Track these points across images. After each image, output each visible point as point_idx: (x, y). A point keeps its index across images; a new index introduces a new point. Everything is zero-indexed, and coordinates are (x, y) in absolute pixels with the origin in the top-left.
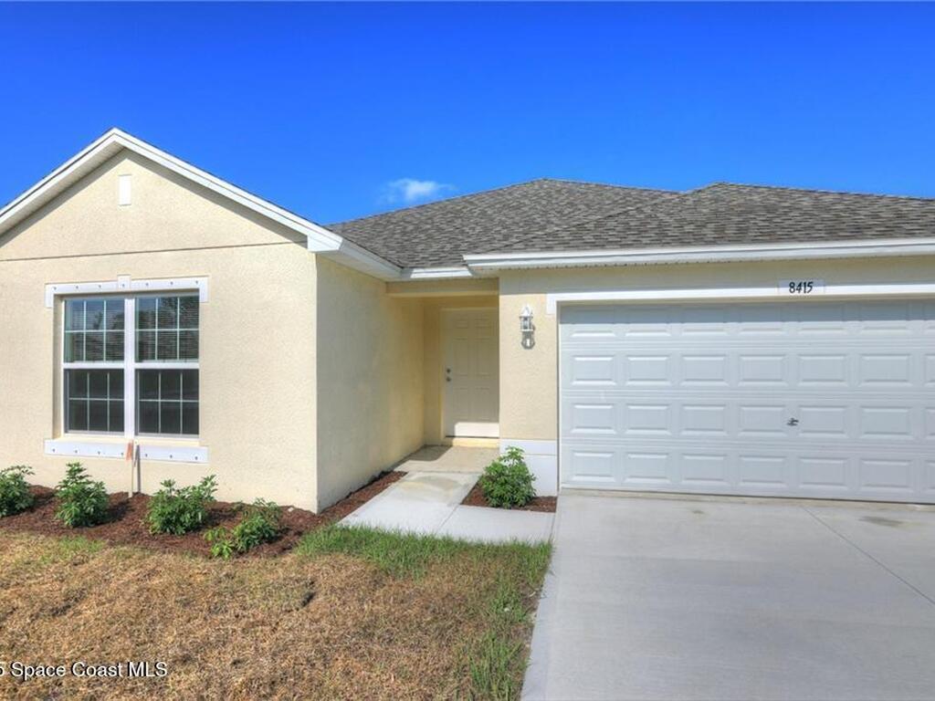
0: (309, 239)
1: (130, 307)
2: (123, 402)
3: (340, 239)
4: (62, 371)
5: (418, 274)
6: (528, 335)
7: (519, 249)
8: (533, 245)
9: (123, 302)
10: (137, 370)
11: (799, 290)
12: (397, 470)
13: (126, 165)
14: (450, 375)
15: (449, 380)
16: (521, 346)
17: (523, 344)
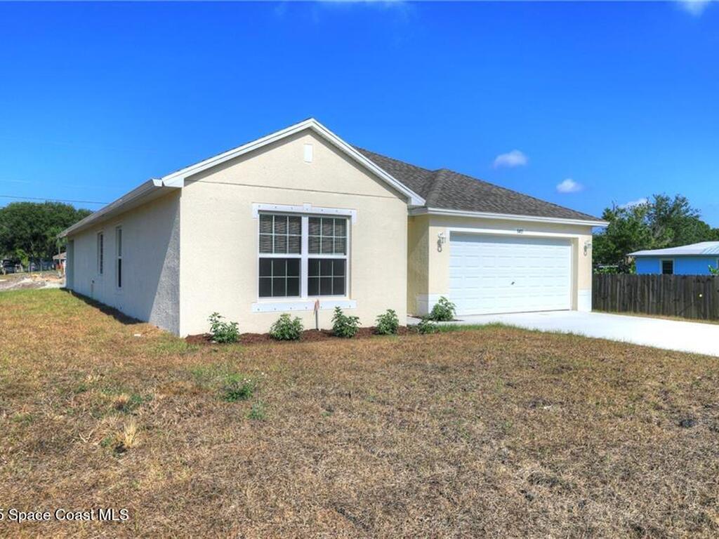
1: (305, 221)
4: (258, 260)
6: (440, 246)
9: (301, 218)
11: (520, 232)
13: (309, 138)
16: (436, 251)
17: (438, 250)
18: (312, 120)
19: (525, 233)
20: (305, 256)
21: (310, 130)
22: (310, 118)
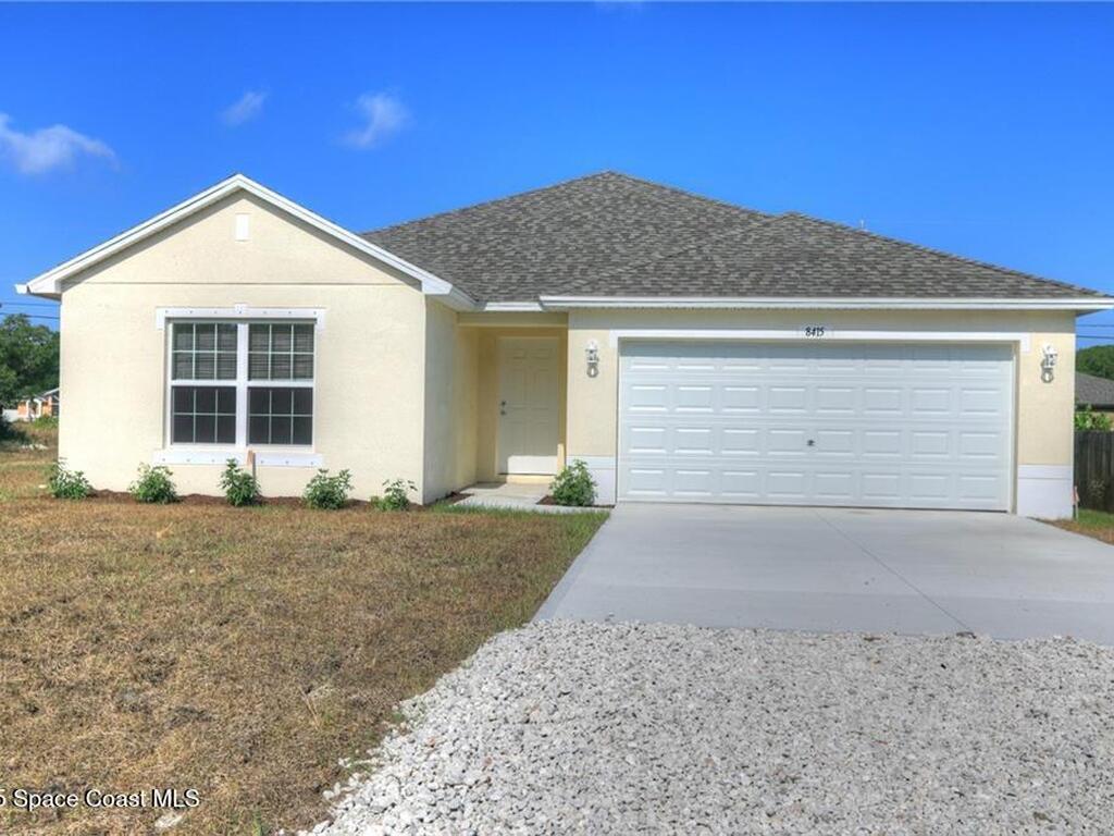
0: (423, 284)
1: (243, 332)
2: (234, 418)
3: (450, 286)
4: (169, 388)
5: (492, 307)
6: (593, 366)
7: (587, 292)
8: (599, 289)
9: (236, 327)
10: (249, 388)
11: (813, 334)
12: (463, 492)
13: (244, 204)
14: (505, 408)
15: (503, 413)
16: (587, 376)
17: (589, 374)
18: (239, 176)
19: (828, 335)
20: (242, 383)
21: (240, 193)
22: (234, 175)
